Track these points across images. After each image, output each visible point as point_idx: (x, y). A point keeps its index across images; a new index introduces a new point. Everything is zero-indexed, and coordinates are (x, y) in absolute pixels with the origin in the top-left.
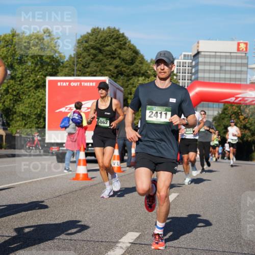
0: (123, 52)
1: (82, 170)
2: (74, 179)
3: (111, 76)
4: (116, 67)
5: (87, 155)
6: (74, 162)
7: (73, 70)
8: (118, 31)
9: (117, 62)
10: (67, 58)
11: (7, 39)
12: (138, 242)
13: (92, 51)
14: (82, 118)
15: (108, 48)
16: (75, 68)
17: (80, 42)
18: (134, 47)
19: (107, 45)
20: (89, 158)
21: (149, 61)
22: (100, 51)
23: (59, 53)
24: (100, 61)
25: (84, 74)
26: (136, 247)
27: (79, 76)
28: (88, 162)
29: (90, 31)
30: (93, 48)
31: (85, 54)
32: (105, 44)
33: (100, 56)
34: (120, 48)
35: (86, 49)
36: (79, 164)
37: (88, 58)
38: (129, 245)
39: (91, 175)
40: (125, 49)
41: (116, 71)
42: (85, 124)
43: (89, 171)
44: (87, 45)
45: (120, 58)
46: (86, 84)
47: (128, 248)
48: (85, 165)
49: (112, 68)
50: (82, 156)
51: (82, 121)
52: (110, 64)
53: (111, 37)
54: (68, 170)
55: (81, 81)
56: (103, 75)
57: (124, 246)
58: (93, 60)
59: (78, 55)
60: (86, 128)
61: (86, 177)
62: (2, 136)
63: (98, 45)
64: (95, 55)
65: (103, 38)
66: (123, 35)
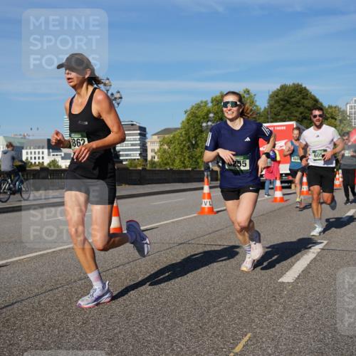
0: (306, 102)
1: (278, 194)
2: (273, 202)
3: (298, 121)
4: (301, 113)
5: (282, 182)
6: (272, 188)
7: (268, 118)
8: (301, 85)
9: (301, 109)
10: (262, 109)
11: (218, 99)
12: (326, 248)
13: (282, 103)
14: (275, 154)
15: (294, 99)
16: (269, 116)
17: (271, 97)
18: (314, 96)
19: (293, 97)
20: (284, 185)
21: (327, 107)
22: (288, 102)
23: (256, 106)
24: (288, 110)
25: (276, 121)
26: (325, 252)
27: (272, 122)
28: (283, 188)
29: (279, 88)
30: (282, 100)
31: (276, 105)
32: (292, 96)
33: (288, 106)
34: (303, 99)
35: (277, 102)
36: (276, 190)
37: (279, 108)
38: (319, 250)
39: (286, 197)
40: (307, 99)
41: (301, 116)
42: (278, 158)
43: (284, 195)
44: (277, 98)
45: (304, 106)
46: (278, 128)
47: (319, 253)
48: (280, 190)
49: (297, 114)
50: (278, 183)
51: (276, 157)
52: (296, 111)
53: (296, 91)
54: (268, 195)
55: (274, 126)
56: (291, 120)
57: (316, 251)
58: (282, 109)
59: (271, 106)
60: (279, 162)
61: (282, 199)
62: (217, 172)
63: (286, 98)
64: (284, 106)
65: (290, 92)
66: (305, 89)
